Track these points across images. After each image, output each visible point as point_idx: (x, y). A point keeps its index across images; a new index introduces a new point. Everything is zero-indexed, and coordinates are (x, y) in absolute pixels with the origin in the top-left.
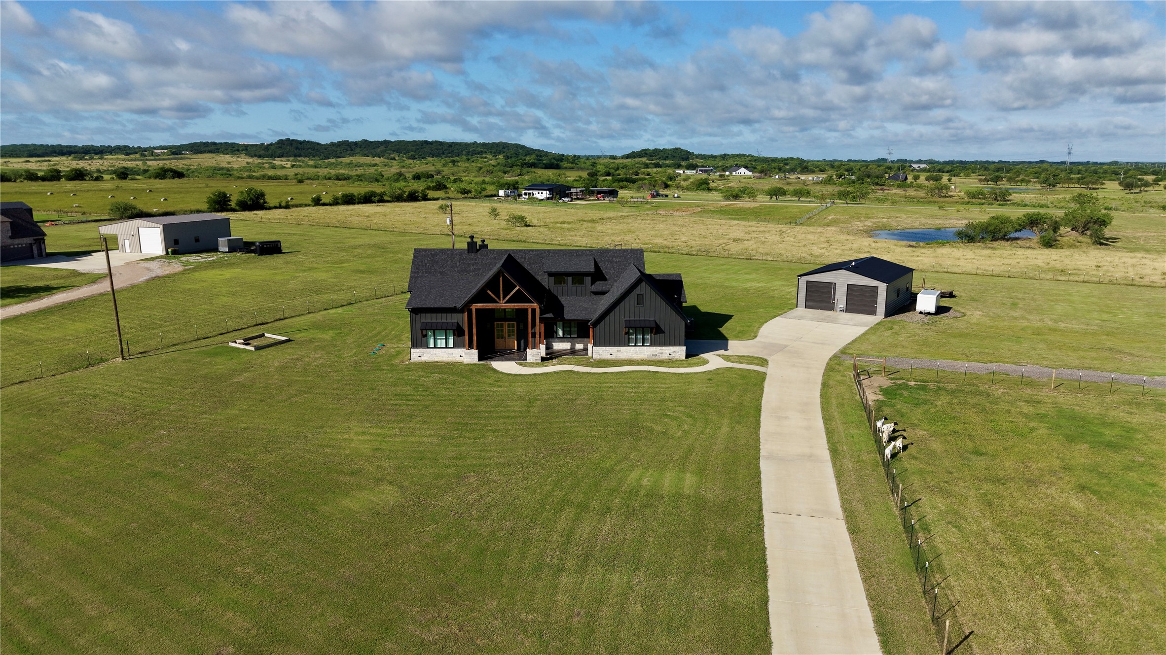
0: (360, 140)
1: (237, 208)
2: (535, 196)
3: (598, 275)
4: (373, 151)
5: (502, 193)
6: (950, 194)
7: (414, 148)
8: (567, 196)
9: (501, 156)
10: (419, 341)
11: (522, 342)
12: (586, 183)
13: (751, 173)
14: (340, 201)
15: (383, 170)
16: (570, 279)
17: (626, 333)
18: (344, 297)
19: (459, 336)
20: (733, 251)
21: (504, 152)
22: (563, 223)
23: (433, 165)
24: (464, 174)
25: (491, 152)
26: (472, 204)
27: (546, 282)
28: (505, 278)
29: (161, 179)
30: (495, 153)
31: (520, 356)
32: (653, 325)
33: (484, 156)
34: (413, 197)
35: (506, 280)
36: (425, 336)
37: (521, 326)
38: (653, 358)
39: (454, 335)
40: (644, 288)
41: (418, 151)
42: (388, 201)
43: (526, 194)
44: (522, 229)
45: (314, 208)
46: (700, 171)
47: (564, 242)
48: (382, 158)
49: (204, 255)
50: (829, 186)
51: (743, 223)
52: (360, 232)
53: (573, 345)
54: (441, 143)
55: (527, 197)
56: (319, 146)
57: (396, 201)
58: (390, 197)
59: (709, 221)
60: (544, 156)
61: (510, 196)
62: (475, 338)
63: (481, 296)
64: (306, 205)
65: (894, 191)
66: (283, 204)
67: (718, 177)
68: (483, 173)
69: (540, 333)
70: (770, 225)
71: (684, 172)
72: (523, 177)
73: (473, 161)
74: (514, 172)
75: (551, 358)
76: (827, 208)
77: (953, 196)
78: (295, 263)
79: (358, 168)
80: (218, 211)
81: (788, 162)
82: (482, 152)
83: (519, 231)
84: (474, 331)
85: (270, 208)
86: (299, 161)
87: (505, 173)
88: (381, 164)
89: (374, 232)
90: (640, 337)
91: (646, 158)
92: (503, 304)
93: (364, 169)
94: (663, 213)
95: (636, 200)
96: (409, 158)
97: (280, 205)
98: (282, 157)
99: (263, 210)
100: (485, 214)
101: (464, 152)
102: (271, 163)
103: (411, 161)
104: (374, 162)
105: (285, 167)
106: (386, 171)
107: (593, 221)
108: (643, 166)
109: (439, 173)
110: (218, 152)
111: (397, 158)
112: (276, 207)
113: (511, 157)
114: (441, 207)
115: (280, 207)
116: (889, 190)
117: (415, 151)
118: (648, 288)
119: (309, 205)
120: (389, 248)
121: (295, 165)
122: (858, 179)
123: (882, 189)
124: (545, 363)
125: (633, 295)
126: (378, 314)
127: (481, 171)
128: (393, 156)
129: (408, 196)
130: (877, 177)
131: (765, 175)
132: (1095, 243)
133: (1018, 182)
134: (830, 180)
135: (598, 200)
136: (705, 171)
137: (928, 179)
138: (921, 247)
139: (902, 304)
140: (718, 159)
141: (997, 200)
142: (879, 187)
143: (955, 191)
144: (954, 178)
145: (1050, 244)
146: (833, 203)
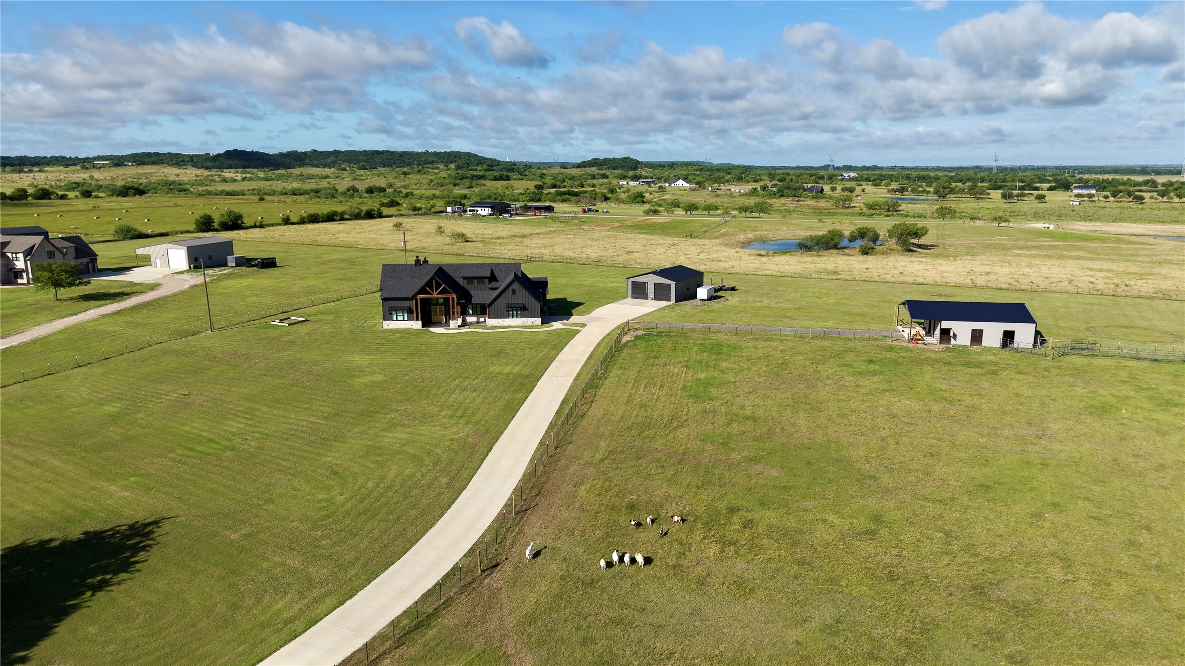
0: (310, 150)
1: (219, 228)
2: (478, 213)
3: (493, 278)
4: (323, 161)
5: (449, 209)
6: (852, 205)
7: (365, 158)
8: (507, 212)
9: (452, 166)
10: (387, 317)
11: (448, 317)
12: (531, 197)
13: (688, 185)
14: (306, 220)
15: (336, 182)
16: (476, 281)
17: (507, 311)
18: (333, 296)
19: (410, 314)
20: (619, 261)
21: (456, 162)
22: (498, 238)
23: (385, 177)
24: (416, 187)
25: (442, 162)
26: (422, 220)
27: (462, 282)
28: (436, 280)
29: (124, 196)
30: (446, 162)
31: (446, 325)
32: (522, 306)
33: (436, 165)
34: (370, 215)
35: (436, 281)
36: (391, 314)
37: (447, 308)
38: (523, 325)
39: (408, 313)
40: (516, 285)
41: (368, 161)
42: (348, 219)
43: (470, 211)
44: (462, 244)
45: (285, 227)
46: (643, 182)
47: (493, 255)
48: (332, 169)
49: (218, 269)
50: (753, 198)
52: (330, 248)
53: (478, 319)
54: (392, 153)
55: (471, 213)
56: (267, 157)
57: (355, 219)
58: (349, 215)
59: (620, 235)
60: (495, 165)
61: (457, 212)
62: (420, 315)
63: (422, 291)
64: (278, 225)
65: (808, 202)
66: (258, 224)
67: (656, 189)
68: (434, 185)
69: (457, 312)
70: (668, 239)
71: (627, 183)
72: (472, 189)
73: (424, 173)
74: (464, 184)
75: (464, 326)
76: (725, 222)
77: (855, 207)
78: (290, 274)
79: (309, 181)
80: (204, 231)
81: (731, 171)
82: (433, 161)
83: (460, 246)
84: (419, 310)
85: (247, 228)
86: (249, 173)
87: (455, 185)
88: (331, 176)
89: (342, 248)
90: (515, 313)
91: (596, 168)
92: (435, 295)
93: (317, 182)
94: (586, 228)
95: (567, 215)
96: (360, 169)
97: (255, 225)
98: (230, 168)
99: (241, 229)
100: (432, 231)
101: (415, 162)
102: (220, 175)
103: (362, 172)
104: (324, 174)
105: (235, 181)
106: (339, 184)
107: (524, 236)
108: (590, 177)
109: (390, 186)
110: (162, 163)
111: (348, 168)
112: (252, 227)
113: (462, 167)
114: (395, 225)
115: (255, 226)
116: (804, 201)
117: (366, 162)
118: (518, 285)
119: (280, 224)
120: (357, 262)
121: (246, 177)
122: (779, 191)
123: (798, 201)
124: (460, 328)
125: (510, 289)
126: (358, 305)
127: (432, 183)
128: (344, 166)
129: (365, 214)
130: (795, 189)
131: (700, 187)
132: (904, 250)
133: (920, 192)
134: (754, 192)
135: (536, 215)
136: (647, 182)
137: (843, 190)
138: (767, 255)
139: (687, 294)
140: (666, 168)
141: (889, 210)
142: (796, 199)
143: (859, 202)
144: (869, 188)
145: (865, 252)
146: (734, 217)
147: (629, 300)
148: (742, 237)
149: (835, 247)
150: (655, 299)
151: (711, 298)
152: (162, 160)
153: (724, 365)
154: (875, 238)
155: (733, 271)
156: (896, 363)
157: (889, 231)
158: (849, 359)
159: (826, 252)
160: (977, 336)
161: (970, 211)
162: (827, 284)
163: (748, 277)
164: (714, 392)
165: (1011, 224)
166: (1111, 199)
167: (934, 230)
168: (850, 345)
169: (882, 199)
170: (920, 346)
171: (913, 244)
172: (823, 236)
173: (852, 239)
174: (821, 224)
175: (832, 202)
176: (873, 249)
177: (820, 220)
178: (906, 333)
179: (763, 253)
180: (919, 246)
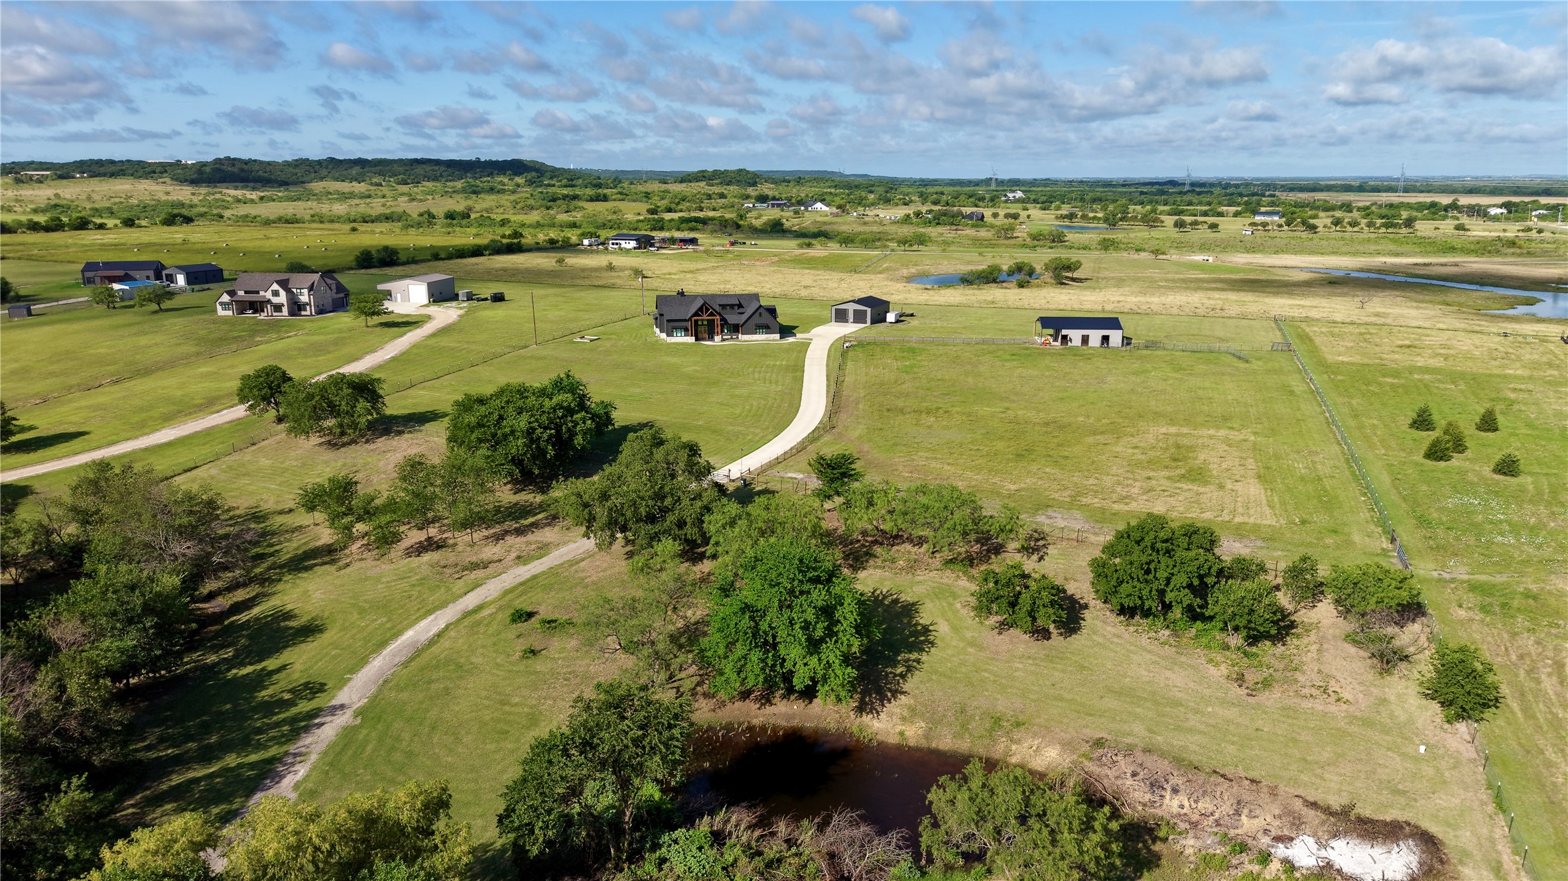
2: (623, 246)
3: (740, 306)
4: (346, 173)
5: (586, 242)
6: (1015, 235)
7: (401, 169)
8: (652, 244)
11: (713, 334)
13: (827, 209)
16: (728, 307)
17: (756, 329)
19: (687, 332)
20: (803, 295)
21: (522, 174)
22: (670, 274)
25: (505, 174)
27: (720, 308)
28: (705, 306)
30: (510, 175)
31: (711, 340)
32: (766, 326)
34: (510, 250)
36: (669, 332)
37: (712, 327)
38: (766, 339)
39: (685, 331)
40: (760, 311)
41: (408, 174)
43: (613, 244)
46: (772, 204)
48: (362, 184)
49: (453, 303)
50: (906, 226)
51: (813, 272)
53: (733, 335)
55: (615, 247)
59: (786, 270)
61: (594, 245)
62: (693, 332)
63: (695, 315)
65: (968, 232)
67: (792, 214)
69: (718, 330)
70: (834, 274)
71: (754, 206)
75: (724, 340)
76: (886, 256)
77: (1018, 237)
81: (873, 189)
84: (693, 329)
88: (372, 194)
90: (760, 331)
91: (706, 183)
92: (704, 318)
94: (746, 263)
95: (716, 248)
101: (469, 174)
108: (705, 197)
110: (124, 175)
111: (383, 184)
114: (558, 261)
116: (963, 230)
117: (404, 174)
118: (762, 311)
122: (935, 218)
123: (956, 230)
124: (721, 342)
125: (756, 314)
128: (377, 180)
129: (506, 249)
130: (953, 217)
131: (843, 211)
132: (1057, 283)
133: (1090, 218)
134: (906, 219)
135: (681, 248)
136: (779, 205)
137: (1007, 216)
138: (933, 289)
139: (879, 319)
140: (791, 184)
141: (1053, 241)
142: (955, 227)
143: (1022, 232)
144: (1035, 212)
145: (1021, 285)
146: (893, 250)
147: (833, 323)
148: (905, 272)
149: (994, 281)
150: (854, 322)
151: (897, 321)
152: (122, 170)
153: (919, 358)
154: (1031, 273)
155: (906, 302)
156: (1030, 355)
157: (1046, 265)
158: (999, 354)
159: (986, 286)
160: (1085, 340)
161: (1137, 242)
162: (986, 311)
163: (921, 307)
164: (916, 370)
165: (1168, 257)
166: (1286, 228)
167: (1088, 263)
168: (1001, 347)
169: (1047, 228)
170: (1048, 346)
171: (1067, 278)
172: (983, 271)
173: (1011, 273)
174: (981, 258)
175: (993, 231)
176: (1028, 282)
177: (980, 254)
178: (1039, 340)
179: (929, 287)
180: (1073, 280)
